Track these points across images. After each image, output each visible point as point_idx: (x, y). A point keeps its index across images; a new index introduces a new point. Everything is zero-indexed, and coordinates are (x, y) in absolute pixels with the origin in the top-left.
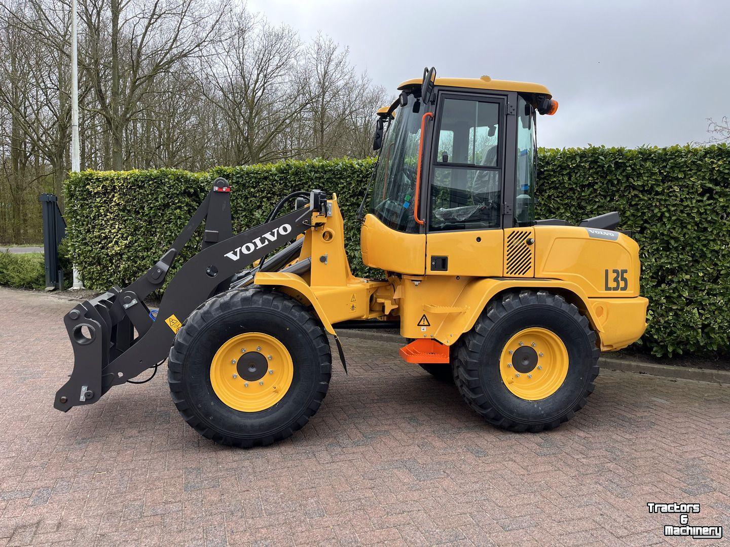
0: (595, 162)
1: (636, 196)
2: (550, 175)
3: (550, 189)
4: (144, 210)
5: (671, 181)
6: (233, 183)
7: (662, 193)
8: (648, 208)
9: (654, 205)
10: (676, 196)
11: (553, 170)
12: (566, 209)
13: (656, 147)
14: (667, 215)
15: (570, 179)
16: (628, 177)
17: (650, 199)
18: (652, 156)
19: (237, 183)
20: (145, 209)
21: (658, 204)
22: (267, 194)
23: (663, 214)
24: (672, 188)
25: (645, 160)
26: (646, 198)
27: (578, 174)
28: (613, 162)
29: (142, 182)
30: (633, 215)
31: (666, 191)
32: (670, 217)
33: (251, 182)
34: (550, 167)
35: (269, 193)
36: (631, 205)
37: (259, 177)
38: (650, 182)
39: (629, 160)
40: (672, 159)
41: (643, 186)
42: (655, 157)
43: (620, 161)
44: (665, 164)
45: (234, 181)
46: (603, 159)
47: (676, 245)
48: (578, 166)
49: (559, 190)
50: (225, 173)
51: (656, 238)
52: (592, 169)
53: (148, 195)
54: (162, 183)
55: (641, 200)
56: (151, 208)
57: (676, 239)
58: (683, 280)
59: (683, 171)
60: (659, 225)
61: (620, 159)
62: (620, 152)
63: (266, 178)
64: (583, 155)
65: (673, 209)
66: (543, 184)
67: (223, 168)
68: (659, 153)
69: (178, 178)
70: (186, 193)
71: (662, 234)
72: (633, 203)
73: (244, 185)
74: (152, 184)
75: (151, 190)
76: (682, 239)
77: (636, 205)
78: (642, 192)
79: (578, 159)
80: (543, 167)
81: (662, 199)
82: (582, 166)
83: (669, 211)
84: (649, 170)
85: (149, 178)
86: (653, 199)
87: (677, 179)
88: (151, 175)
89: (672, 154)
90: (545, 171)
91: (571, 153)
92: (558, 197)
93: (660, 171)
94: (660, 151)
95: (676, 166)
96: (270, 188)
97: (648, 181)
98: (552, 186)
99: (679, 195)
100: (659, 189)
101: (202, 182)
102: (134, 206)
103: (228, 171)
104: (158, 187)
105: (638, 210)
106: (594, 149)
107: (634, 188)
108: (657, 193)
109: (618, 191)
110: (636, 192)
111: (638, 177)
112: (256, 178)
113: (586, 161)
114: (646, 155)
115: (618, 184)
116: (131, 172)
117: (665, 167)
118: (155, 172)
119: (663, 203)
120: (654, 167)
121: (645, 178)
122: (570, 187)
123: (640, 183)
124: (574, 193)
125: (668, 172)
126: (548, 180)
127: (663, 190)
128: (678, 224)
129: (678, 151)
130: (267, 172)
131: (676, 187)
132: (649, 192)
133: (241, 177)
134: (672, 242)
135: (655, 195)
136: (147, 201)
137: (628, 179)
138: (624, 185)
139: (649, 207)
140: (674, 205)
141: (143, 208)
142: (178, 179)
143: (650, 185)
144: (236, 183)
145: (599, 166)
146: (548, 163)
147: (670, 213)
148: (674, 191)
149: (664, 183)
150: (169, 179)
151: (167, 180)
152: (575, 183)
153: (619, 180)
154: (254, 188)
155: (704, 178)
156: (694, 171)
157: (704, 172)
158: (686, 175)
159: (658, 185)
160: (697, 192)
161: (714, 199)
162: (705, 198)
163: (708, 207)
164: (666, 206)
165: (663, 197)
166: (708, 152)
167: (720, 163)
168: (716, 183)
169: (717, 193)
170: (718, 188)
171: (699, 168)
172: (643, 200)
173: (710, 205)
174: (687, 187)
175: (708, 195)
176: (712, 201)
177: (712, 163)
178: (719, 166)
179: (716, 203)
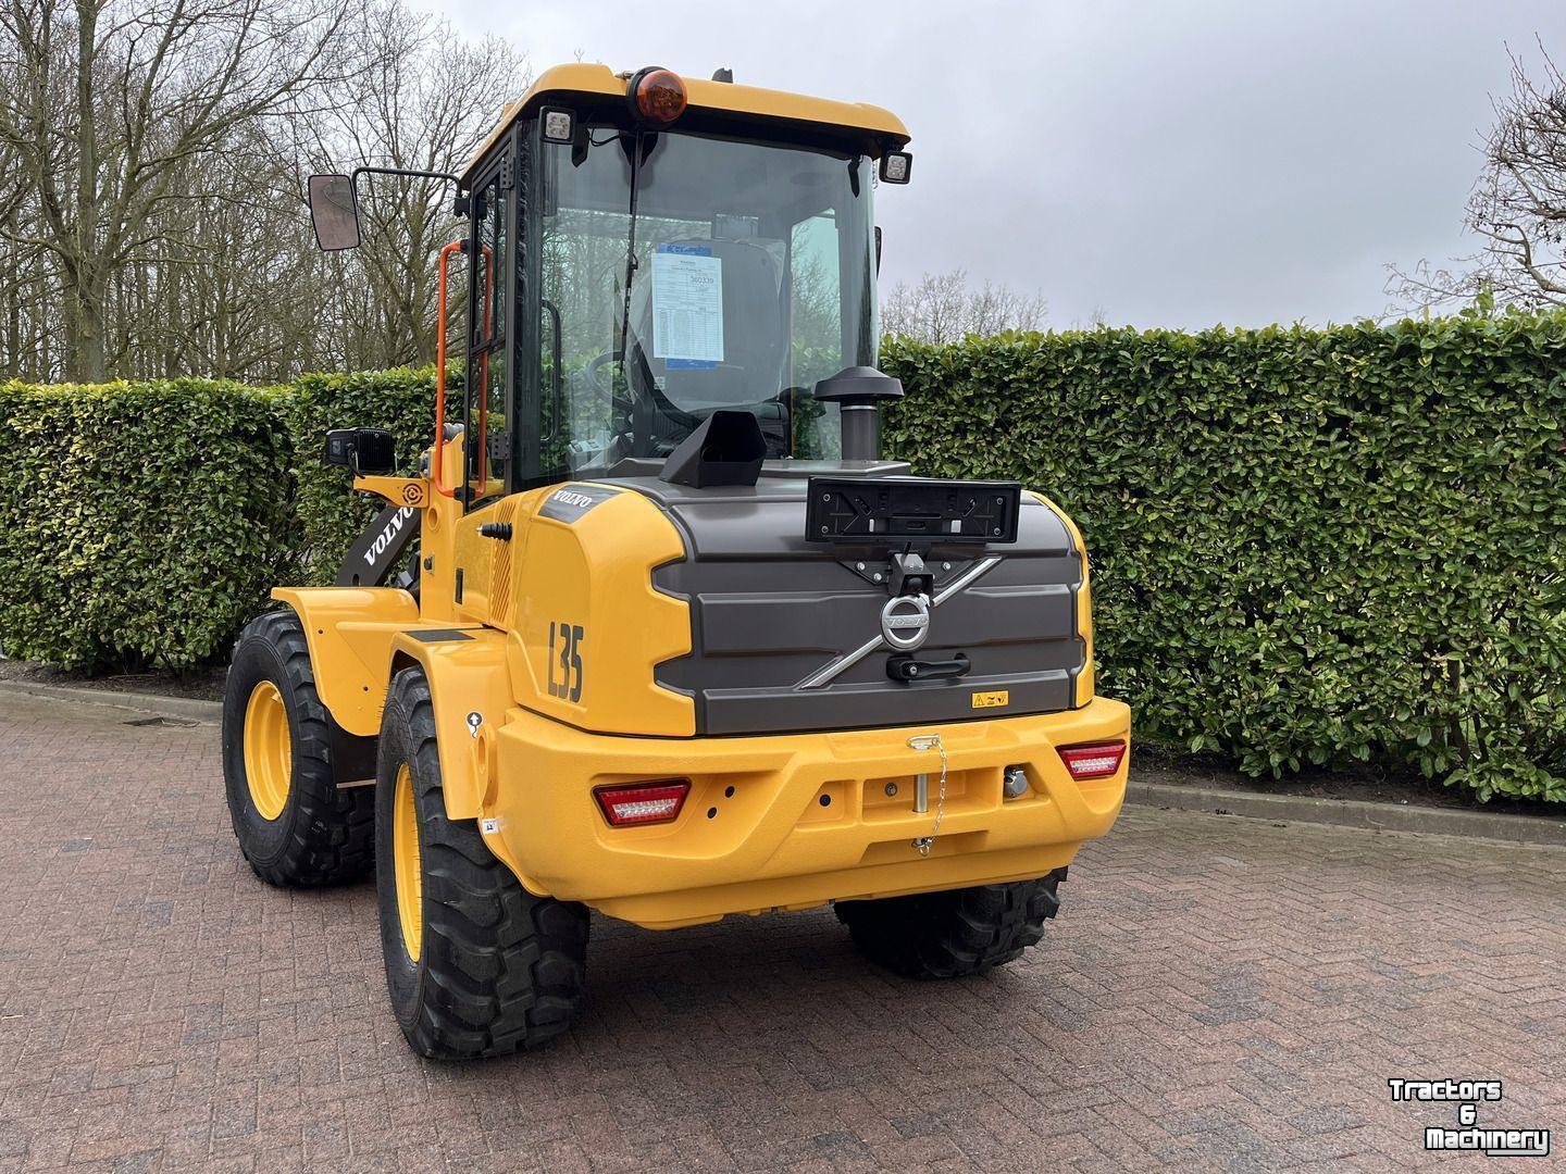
0: (1112, 361)
1: (1197, 433)
2: (1025, 390)
3: (1024, 419)
4: (141, 473)
5: (1267, 402)
6: (344, 410)
7: (1248, 428)
8: (1223, 460)
9: (1232, 452)
10: (1277, 434)
11: (1029, 381)
12: (1056, 462)
13: (1237, 329)
14: (1259, 473)
15: (1063, 399)
16: (1179, 393)
17: (1225, 440)
18: (1227, 348)
19: (353, 409)
20: (144, 470)
21: (1240, 451)
22: (421, 434)
23: (1251, 470)
24: (1268, 416)
25: (1213, 358)
26: (1217, 439)
27: (1080, 389)
28: (1150, 361)
29: (138, 408)
30: (1191, 474)
31: (1255, 422)
32: (1266, 477)
33: (384, 408)
34: (1022, 373)
35: (425, 432)
36: (1187, 452)
37: (402, 396)
38: (1223, 403)
39: (1179, 357)
40: (1267, 355)
41: (1211, 412)
42: (1233, 352)
43: (1162, 359)
44: (1252, 366)
45: (346, 406)
46: (1128, 356)
47: (1278, 537)
48: (1078, 371)
49: (1043, 422)
50: (327, 389)
51: (1241, 522)
52: (1108, 375)
53: (150, 438)
54: (183, 412)
55: (1206, 442)
56: (159, 469)
57: (1280, 525)
58: (1294, 611)
59: (1288, 381)
60: (1245, 494)
61: (1162, 355)
62: (1162, 340)
63: (417, 399)
64: (1090, 347)
65: (1270, 460)
66: (1009, 410)
67: (321, 375)
68: (1240, 344)
69: (220, 399)
70: (237, 433)
71: (1251, 514)
72: (1193, 448)
73: (369, 415)
74: (161, 413)
75: (158, 427)
76: (1290, 524)
77: (1199, 452)
78: (1210, 424)
79: (1079, 356)
80: (1007, 372)
81: (1247, 441)
82: (1087, 372)
83: (1262, 465)
84: (1220, 378)
85: (154, 399)
86: (1232, 439)
87: (1277, 397)
88: (157, 392)
89: (1267, 344)
90: (1011, 381)
91: (1065, 344)
92: (1040, 437)
93: (1242, 380)
94: (1244, 339)
95: (1273, 370)
96: (427, 420)
97: (1219, 402)
98: (1028, 413)
99: (1282, 431)
100: (1242, 420)
101: (277, 409)
102: (119, 464)
103: (333, 384)
104: (174, 421)
105: (1202, 464)
106: (1111, 334)
107: (1194, 417)
108: (1239, 429)
109: (1161, 423)
110: (1197, 426)
111: (1199, 394)
112: (395, 399)
113: (1096, 360)
114: (1212, 348)
115: (1161, 409)
116: (112, 385)
117: (1253, 372)
118: (167, 386)
119: (1250, 447)
120: (1230, 373)
121: (1212, 398)
122: (1064, 415)
123: (1203, 407)
124: (1072, 429)
125: (1260, 384)
126: (1019, 400)
127: (1250, 420)
128: (1283, 493)
129: (1277, 339)
130: (420, 386)
131: (1275, 415)
132: (1224, 424)
133: (363, 396)
134: (1271, 531)
135: (1235, 431)
136: (148, 453)
137: (1179, 399)
138: (1172, 412)
139: (1224, 457)
140: (1273, 453)
141: (138, 468)
142: (219, 402)
143: (1222, 412)
144: (350, 409)
145: (1121, 371)
146: (1018, 365)
147: (1264, 470)
148: (1272, 423)
149: (1252, 406)
150: (198, 401)
151: (193, 404)
152: (1075, 408)
153: (1161, 403)
154: (391, 421)
155: (1330, 396)
156: (1309, 381)
157: (1330, 382)
158: (1292, 389)
159: (1240, 411)
160: (1316, 424)
161: (1352, 439)
162: (1333, 437)
163: (1340, 456)
164: (1257, 454)
165: (1251, 437)
166: (1337, 340)
167: (1361, 362)
168: (1358, 407)
169: (1356, 426)
170: (1358, 417)
171: (1320, 373)
172: (1211, 442)
173: (1344, 450)
174: (1298, 414)
175: (1338, 430)
176: (1346, 443)
177: (1345, 363)
178: (1360, 369)
179: (1356, 448)
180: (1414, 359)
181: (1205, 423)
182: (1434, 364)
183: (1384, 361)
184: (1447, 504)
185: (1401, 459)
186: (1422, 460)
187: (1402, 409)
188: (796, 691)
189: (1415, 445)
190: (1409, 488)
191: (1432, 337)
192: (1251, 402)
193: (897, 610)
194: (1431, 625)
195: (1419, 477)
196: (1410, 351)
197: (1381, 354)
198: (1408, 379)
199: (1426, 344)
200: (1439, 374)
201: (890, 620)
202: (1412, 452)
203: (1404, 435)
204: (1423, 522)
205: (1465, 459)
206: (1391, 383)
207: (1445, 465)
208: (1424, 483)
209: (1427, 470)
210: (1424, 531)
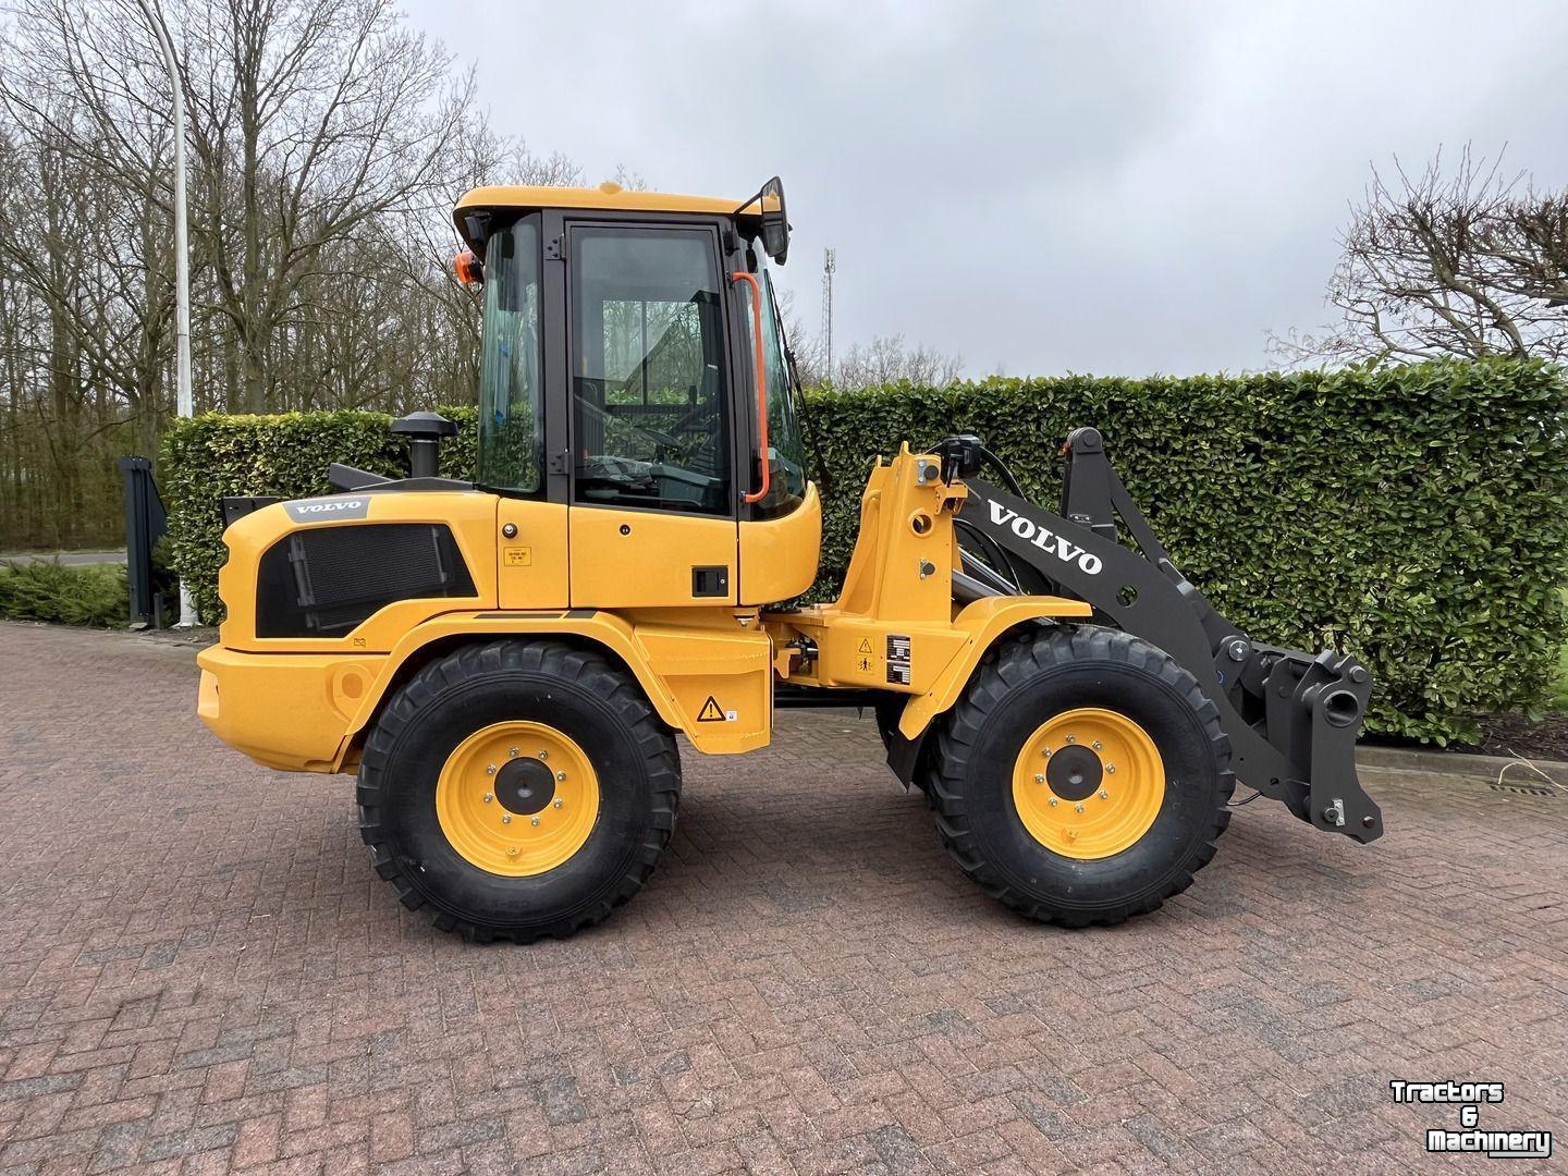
0: (1077, 400)
1: (1142, 456)
2: (1009, 422)
3: (1007, 444)
4: (309, 482)
5: (1197, 432)
6: (470, 435)
7: (1182, 452)
8: (1163, 478)
9: (1170, 471)
10: (1205, 457)
11: (1012, 414)
12: (1033, 477)
13: (1172, 377)
14: (1191, 487)
15: (1038, 429)
16: (1129, 425)
17: (1164, 462)
18: (1167, 391)
20: (313, 481)
21: (1176, 470)
23: (1184, 484)
24: (1197, 444)
25: (1155, 398)
26: (1158, 460)
27: (1052, 421)
28: (1106, 401)
29: (307, 434)
30: (1138, 487)
31: (1188, 448)
32: (1195, 491)
34: (1006, 409)
36: (1135, 471)
38: (1164, 433)
39: (1130, 398)
40: (1198, 397)
41: (1153, 440)
42: (1171, 393)
43: (1116, 399)
44: (1186, 405)
46: (1091, 396)
47: (1205, 536)
48: (1051, 407)
49: (1022, 447)
51: (1176, 525)
52: (1073, 411)
53: (317, 457)
54: (343, 436)
55: (1150, 463)
56: (324, 480)
57: (1206, 527)
58: (1217, 592)
59: (1213, 417)
60: (1178, 503)
61: (1116, 396)
62: (1116, 384)
64: (1059, 389)
65: (1200, 477)
66: (995, 438)
67: (451, 408)
68: (1177, 388)
69: (372, 426)
70: (384, 453)
71: (1184, 518)
72: (1139, 468)
74: (326, 437)
75: (323, 448)
76: (1214, 526)
77: (1144, 471)
78: (1152, 450)
79: (1051, 396)
80: (994, 408)
81: (1182, 462)
82: (1057, 408)
83: (1193, 481)
84: (1161, 415)
85: (320, 426)
86: (1170, 461)
87: (1205, 429)
88: (323, 421)
89: (1197, 389)
90: (998, 415)
91: (1039, 386)
92: (1020, 458)
93: (1178, 416)
94: (1179, 385)
95: (1202, 408)
97: (1160, 432)
98: (1010, 439)
99: (1208, 455)
100: (1178, 446)
102: (293, 476)
104: (335, 443)
105: (1146, 480)
106: (1076, 380)
107: (1140, 444)
108: (1175, 453)
109: (1114, 448)
110: (1143, 451)
111: (1144, 426)
113: (1063, 400)
114: (1156, 390)
115: (1114, 437)
116: (286, 416)
117: (1187, 409)
118: (331, 416)
119: (1184, 468)
120: (1169, 410)
121: (1156, 429)
122: (1039, 441)
123: (1148, 436)
124: (1046, 452)
125: (1191, 419)
126: (1003, 430)
127: (1184, 446)
128: (1209, 502)
129: (1205, 384)
131: (1203, 443)
132: (1163, 450)
134: (1200, 531)
135: (1172, 455)
136: (316, 468)
137: (1129, 430)
138: (1124, 439)
139: (1163, 475)
140: (1201, 472)
141: (308, 480)
142: (371, 428)
143: (1163, 440)
145: (1084, 408)
146: (1003, 403)
147: (1194, 485)
148: (1201, 449)
149: (1185, 436)
150: (355, 428)
151: (351, 430)
152: (1046, 436)
153: (1115, 432)
155: (1246, 428)
156: (1230, 417)
157: (1245, 418)
158: (1218, 422)
159: (1176, 440)
160: (1235, 450)
161: (1262, 461)
162: (1248, 460)
163: (1254, 475)
164: (1189, 473)
165: (1185, 459)
166: (1251, 386)
167: (1270, 403)
168: (1265, 435)
169: (1266, 451)
170: (1267, 444)
171: (1238, 411)
172: (1154, 463)
173: (1256, 470)
174: (1221, 442)
175: (1253, 455)
176: (1259, 465)
177: (1258, 403)
178: (1269, 408)
179: (1265, 468)
180: (1310, 401)
181: (1149, 449)
182: (1326, 405)
183: (1287, 403)
184: (1335, 512)
185: (1300, 477)
186: (1314, 478)
187: (1302, 438)
189: (1309, 467)
190: (1307, 499)
191: (1325, 385)
192: (1185, 433)
194: (1321, 604)
195: (1314, 491)
196: (1308, 395)
197: (1285, 397)
198: (1306, 416)
199: (1321, 389)
200: (1330, 413)
202: (1308, 471)
203: (1302, 459)
204: (1316, 525)
205: (1349, 477)
206: (1293, 420)
207: (1333, 482)
208: (1317, 495)
209: (1320, 486)
210: (1317, 531)
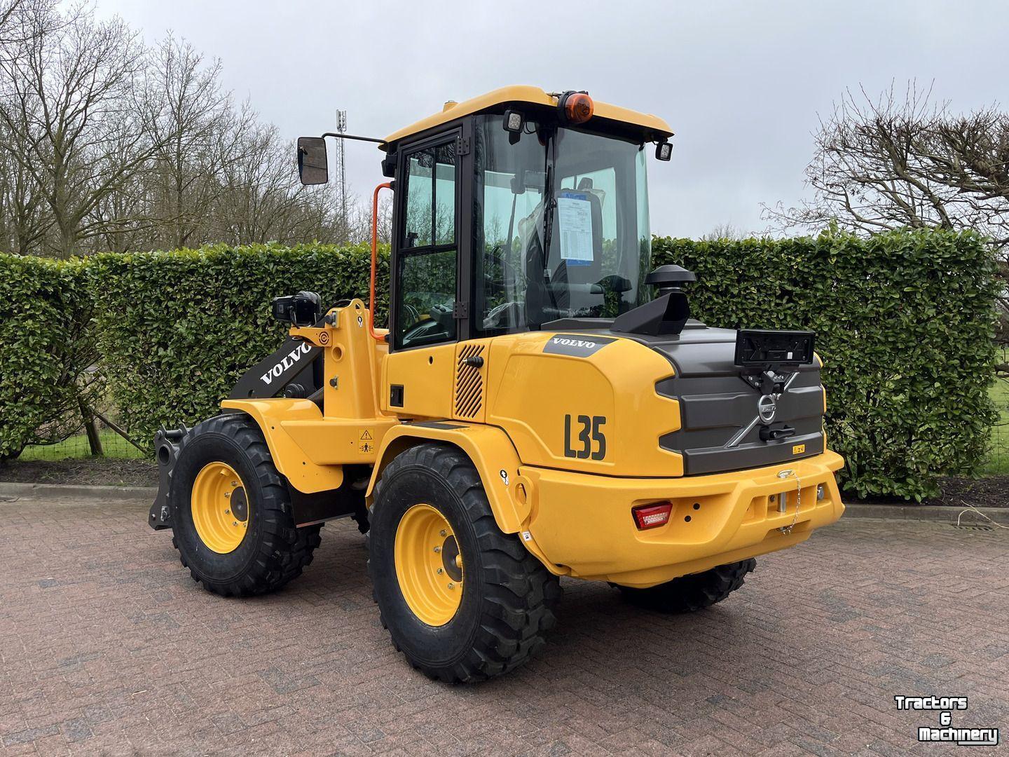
0: (662, 256)
1: (710, 298)
5: (748, 281)
6: (134, 278)
7: (739, 295)
8: (724, 313)
9: (730, 309)
10: (754, 299)
13: (728, 240)
14: (745, 321)
16: (700, 275)
17: (725, 302)
18: (725, 251)
19: (143, 278)
21: (734, 308)
22: (195, 295)
23: (740, 319)
24: (748, 289)
25: (718, 256)
26: (721, 301)
28: (683, 257)
31: (742, 292)
32: (748, 323)
33: (167, 278)
35: (199, 294)
36: (704, 309)
37: (180, 270)
38: (725, 281)
39: (700, 255)
40: (748, 255)
41: (717, 287)
42: (728, 253)
43: (690, 256)
44: (740, 261)
45: (136, 276)
46: (671, 254)
50: (120, 263)
55: (715, 303)
59: (758, 269)
61: (690, 254)
62: (688, 244)
63: (192, 272)
65: (751, 314)
68: (732, 248)
69: (29, 269)
70: (41, 294)
72: (707, 307)
73: (154, 282)
77: (711, 309)
78: (717, 293)
81: (738, 303)
83: (747, 316)
84: (723, 268)
86: (729, 302)
87: (753, 278)
89: (746, 248)
93: (734, 269)
94: (733, 246)
95: (751, 263)
96: (199, 286)
97: (722, 281)
99: (756, 297)
100: (735, 291)
101: (66, 276)
103: (126, 260)
105: (712, 315)
106: (660, 241)
107: (707, 289)
108: (733, 296)
109: (689, 292)
110: (710, 295)
111: (710, 276)
112: (174, 271)
114: (717, 250)
115: (688, 284)
117: (740, 264)
119: (739, 306)
120: (727, 264)
121: (719, 279)
123: (714, 284)
125: (744, 271)
127: (740, 292)
129: (752, 246)
130: (193, 263)
131: (753, 289)
132: (723, 294)
133: (149, 269)
135: (731, 297)
137: (699, 279)
138: (696, 286)
140: (752, 310)
143: (724, 287)
144: (139, 278)
147: (748, 319)
148: (751, 293)
149: (740, 283)
154: (172, 286)
155: (782, 278)
156: (770, 270)
157: (782, 271)
158: (762, 274)
159: (733, 286)
160: (775, 294)
161: (793, 302)
162: (784, 301)
163: (789, 312)
164: (743, 310)
165: (740, 300)
166: (785, 247)
167: (799, 260)
168: (795, 283)
169: (796, 295)
170: (797, 290)
171: (776, 266)
172: (718, 303)
173: (789, 308)
174: (765, 287)
175: (787, 297)
176: (792, 304)
177: (790, 260)
178: (797, 264)
179: (796, 306)
180: (825, 259)
181: (713, 293)
182: (837, 262)
183: (809, 260)
184: (845, 338)
185: (819, 313)
186: (830, 314)
187: (820, 286)
188: (725, 449)
189: (825, 307)
190: (826, 329)
191: (834, 247)
192: (739, 281)
193: (764, 402)
194: (837, 404)
195: (829, 323)
196: (824, 255)
197: (808, 256)
198: (823, 270)
199: (833, 252)
200: (839, 267)
201: (762, 408)
202: (825, 309)
203: (821, 300)
204: (832, 347)
205: (853, 313)
206: (814, 272)
207: (843, 317)
208: (832, 326)
209: (833, 319)
210: (832, 352)
